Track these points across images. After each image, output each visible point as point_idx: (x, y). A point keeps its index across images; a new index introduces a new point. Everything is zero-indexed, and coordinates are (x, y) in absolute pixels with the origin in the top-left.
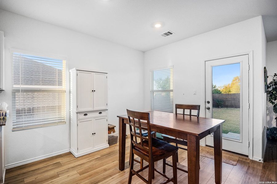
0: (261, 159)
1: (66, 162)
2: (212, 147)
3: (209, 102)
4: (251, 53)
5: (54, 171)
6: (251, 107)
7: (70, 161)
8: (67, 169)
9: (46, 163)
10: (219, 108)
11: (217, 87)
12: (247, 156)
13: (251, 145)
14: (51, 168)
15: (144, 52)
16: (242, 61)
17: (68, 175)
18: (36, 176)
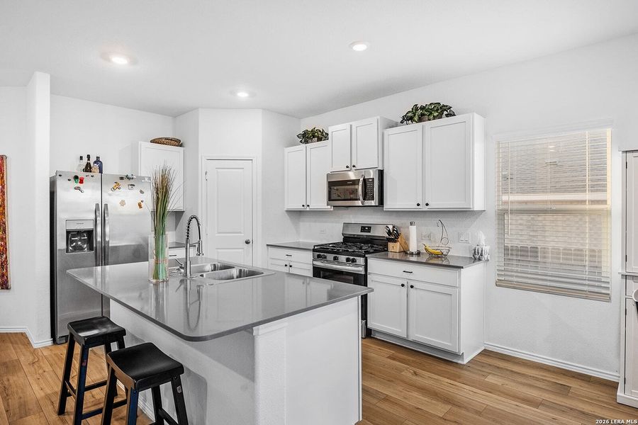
1: (583, 397)
5: (540, 394)
7: (592, 399)
8: (569, 408)
9: (544, 374)
14: (544, 387)
17: (555, 416)
18: (507, 382)
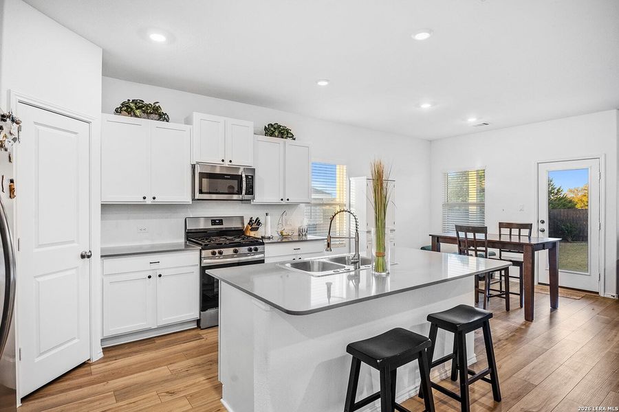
0: (615, 294)
2: (548, 285)
3: (543, 222)
4: (603, 156)
6: (602, 227)
10: (568, 241)
11: (563, 193)
12: (598, 293)
13: (603, 278)
15: (431, 141)
16: (591, 167)
